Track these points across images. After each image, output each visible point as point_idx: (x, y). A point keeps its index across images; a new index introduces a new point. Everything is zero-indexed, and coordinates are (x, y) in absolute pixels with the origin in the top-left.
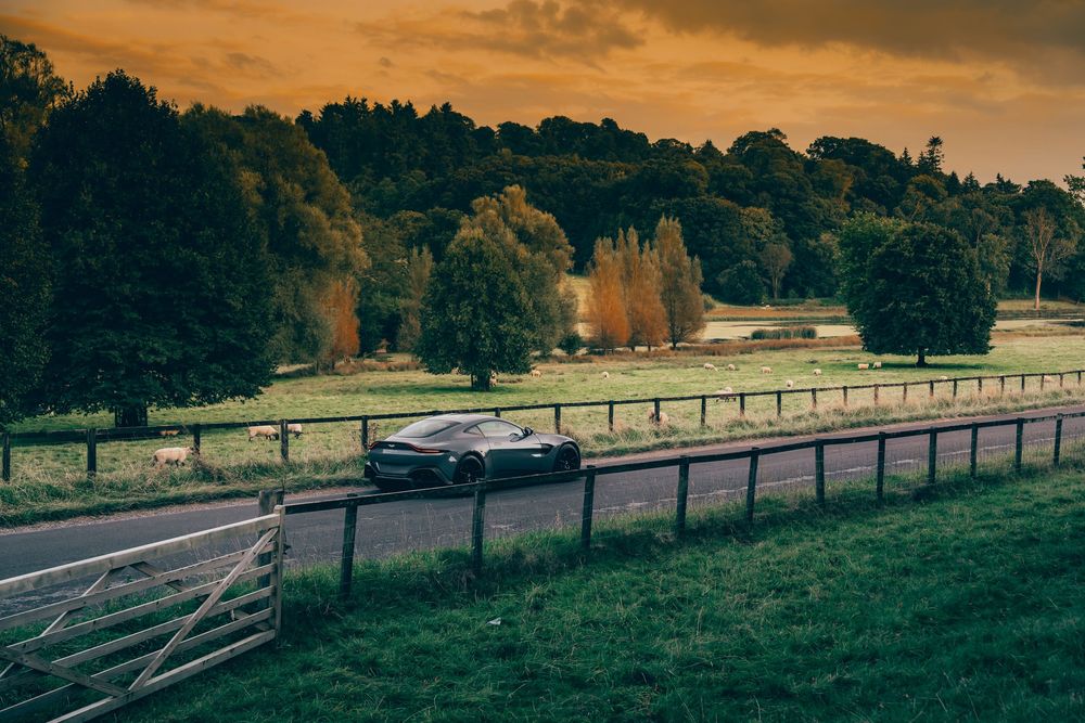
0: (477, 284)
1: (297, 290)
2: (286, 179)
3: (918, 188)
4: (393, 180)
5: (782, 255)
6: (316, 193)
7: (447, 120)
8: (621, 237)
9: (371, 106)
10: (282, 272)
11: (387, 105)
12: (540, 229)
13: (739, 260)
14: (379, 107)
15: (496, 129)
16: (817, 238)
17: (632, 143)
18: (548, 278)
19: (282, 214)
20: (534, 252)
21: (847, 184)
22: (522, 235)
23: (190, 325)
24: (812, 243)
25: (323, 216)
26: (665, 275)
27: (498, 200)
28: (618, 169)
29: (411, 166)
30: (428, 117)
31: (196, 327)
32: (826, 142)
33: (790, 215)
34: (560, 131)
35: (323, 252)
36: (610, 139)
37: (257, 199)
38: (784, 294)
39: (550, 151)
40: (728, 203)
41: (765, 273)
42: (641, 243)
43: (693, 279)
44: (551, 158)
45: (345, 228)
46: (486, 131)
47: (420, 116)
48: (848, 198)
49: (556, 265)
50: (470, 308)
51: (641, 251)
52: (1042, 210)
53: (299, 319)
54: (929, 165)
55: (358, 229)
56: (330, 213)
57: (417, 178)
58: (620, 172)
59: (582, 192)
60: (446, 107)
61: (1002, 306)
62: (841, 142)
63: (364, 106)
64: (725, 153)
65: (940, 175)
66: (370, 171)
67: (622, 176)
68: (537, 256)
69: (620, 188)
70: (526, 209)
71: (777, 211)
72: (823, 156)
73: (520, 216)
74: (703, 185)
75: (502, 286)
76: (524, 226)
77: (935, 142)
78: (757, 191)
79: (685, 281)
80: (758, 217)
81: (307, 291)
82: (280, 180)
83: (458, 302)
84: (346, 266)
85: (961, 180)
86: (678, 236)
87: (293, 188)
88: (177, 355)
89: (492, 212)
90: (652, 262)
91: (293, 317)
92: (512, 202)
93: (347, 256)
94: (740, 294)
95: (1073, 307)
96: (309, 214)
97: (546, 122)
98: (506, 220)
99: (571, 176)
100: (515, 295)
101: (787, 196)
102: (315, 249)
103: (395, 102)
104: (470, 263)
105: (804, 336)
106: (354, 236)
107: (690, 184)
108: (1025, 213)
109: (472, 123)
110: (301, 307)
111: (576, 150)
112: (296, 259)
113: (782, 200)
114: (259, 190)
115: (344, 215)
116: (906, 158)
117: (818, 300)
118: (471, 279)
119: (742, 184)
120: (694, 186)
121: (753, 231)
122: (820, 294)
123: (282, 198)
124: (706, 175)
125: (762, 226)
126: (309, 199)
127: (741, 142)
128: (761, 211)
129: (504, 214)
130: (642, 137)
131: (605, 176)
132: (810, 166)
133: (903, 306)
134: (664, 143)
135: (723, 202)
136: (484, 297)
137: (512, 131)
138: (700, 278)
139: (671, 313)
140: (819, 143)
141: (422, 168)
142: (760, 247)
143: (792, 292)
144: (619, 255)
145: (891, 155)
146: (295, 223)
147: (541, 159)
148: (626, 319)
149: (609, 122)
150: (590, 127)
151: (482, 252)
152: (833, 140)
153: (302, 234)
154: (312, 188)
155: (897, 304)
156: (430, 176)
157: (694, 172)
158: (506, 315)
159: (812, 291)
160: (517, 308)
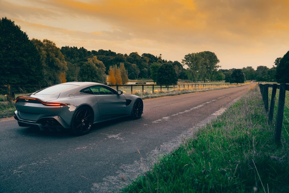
0: (89, 71)
1: (54, 74)
2: (52, 53)
3: (159, 61)
4: (74, 59)
5: (138, 71)
6: (58, 56)
7: (83, 50)
8: (114, 66)
9: (70, 47)
10: (51, 70)
11: (73, 47)
12: (100, 64)
13: (131, 72)
14: (71, 47)
15: (91, 51)
16: (144, 69)
17: (113, 54)
18: (102, 72)
19: (51, 59)
20: (99, 68)
21: (148, 61)
22: (97, 65)
23: (22, 75)
24: (143, 70)
25: (59, 60)
26: (122, 73)
27: (92, 59)
28: (111, 58)
29: (77, 57)
30: (80, 49)
31: (24, 75)
32: (144, 54)
33: (140, 65)
34: (102, 52)
35: (59, 66)
36: (110, 53)
37: (45, 56)
38: (139, 78)
39: (100, 55)
40: (130, 63)
41: (136, 74)
42: (117, 67)
43: (126, 73)
44: (100, 56)
45: (63, 63)
46: (89, 52)
47: (78, 49)
48: (148, 63)
49: (103, 70)
50: (87, 76)
51: (118, 68)
52: (177, 65)
53: (54, 79)
54: (160, 58)
55: (66, 63)
56: (60, 60)
57: (78, 59)
58: (112, 58)
59: (106, 61)
60: (83, 47)
61: (178, 80)
62: (147, 54)
63: (69, 47)
64: (128, 56)
65: (161, 60)
66: (70, 58)
67: (112, 59)
68: (99, 69)
69: (112, 60)
70: (97, 60)
71: (137, 64)
72: (144, 56)
73: (96, 61)
74: (126, 60)
75: (94, 72)
76: (97, 63)
77: (161, 55)
78: (134, 61)
79: (125, 74)
80: (134, 65)
81: (56, 74)
82: (50, 53)
83: (85, 75)
84: (64, 69)
85: (165, 60)
86: (123, 66)
87: (53, 54)
88: (19, 82)
89: (91, 61)
90: (119, 70)
91: (53, 79)
92: (95, 59)
93: (64, 68)
94: (132, 78)
95: (181, 80)
96: (56, 59)
97: (99, 50)
98: (94, 62)
99: (103, 58)
100: (96, 73)
101: (139, 62)
102: (57, 66)
103: (74, 47)
104: (87, 67)
105: (144, 84)
106: (65, 64)
107: (123, 60)
108: (174, 66)
109: (87, 50)
110: (55, 77)
111: (104, 55)
112: (54, 68)
113: (138, 63)
114: (46, 55)
115: (63, 60)
116: (157, 57)
117: (144, 79)
118: (87, 70)
119: (132, 60)
120: (124, 60)
121: (134, 68)
122: (144, 78)
123: (51, 56)
124: (126, 58)
125: (135, 67)
126: (56, 56)
127: (131, 54)
128: (135, 64)
129: (93, 61)
130: (115, 53)
131: (109, 59)
132: (142, 58)
133: (164, 77)
134: (119, 54)
135: (129, 63)
136: (90, 74)
137: (94, 52)
138: (128, 73)
139: (123, 79)
140: (143, 54)
141: (79, 57)
142: (135, 70)
143: (140, 77)
144: (114, 69)
145: (154, 56)
146: (53, 61)
147: (99, 56)
148: (115, 80)
149: (110, 51)
150: (107, 51)
151: (90, 65)
152: (145, 54)
153: (54, 63)
154: (57, 55)
155: (163, 77)
156: (80, 59)
157: (124, 58)
158: (95, 77)
159: (143, 77)
160: (97, 76)
